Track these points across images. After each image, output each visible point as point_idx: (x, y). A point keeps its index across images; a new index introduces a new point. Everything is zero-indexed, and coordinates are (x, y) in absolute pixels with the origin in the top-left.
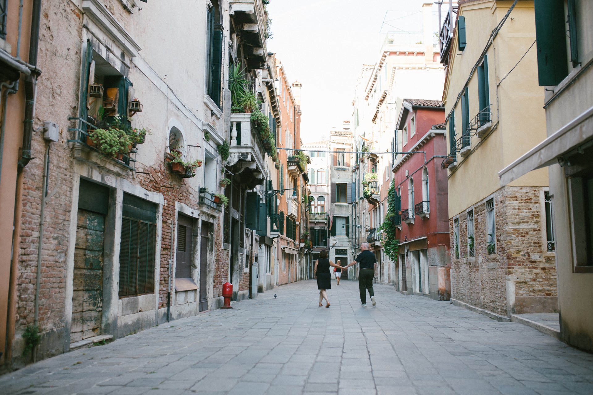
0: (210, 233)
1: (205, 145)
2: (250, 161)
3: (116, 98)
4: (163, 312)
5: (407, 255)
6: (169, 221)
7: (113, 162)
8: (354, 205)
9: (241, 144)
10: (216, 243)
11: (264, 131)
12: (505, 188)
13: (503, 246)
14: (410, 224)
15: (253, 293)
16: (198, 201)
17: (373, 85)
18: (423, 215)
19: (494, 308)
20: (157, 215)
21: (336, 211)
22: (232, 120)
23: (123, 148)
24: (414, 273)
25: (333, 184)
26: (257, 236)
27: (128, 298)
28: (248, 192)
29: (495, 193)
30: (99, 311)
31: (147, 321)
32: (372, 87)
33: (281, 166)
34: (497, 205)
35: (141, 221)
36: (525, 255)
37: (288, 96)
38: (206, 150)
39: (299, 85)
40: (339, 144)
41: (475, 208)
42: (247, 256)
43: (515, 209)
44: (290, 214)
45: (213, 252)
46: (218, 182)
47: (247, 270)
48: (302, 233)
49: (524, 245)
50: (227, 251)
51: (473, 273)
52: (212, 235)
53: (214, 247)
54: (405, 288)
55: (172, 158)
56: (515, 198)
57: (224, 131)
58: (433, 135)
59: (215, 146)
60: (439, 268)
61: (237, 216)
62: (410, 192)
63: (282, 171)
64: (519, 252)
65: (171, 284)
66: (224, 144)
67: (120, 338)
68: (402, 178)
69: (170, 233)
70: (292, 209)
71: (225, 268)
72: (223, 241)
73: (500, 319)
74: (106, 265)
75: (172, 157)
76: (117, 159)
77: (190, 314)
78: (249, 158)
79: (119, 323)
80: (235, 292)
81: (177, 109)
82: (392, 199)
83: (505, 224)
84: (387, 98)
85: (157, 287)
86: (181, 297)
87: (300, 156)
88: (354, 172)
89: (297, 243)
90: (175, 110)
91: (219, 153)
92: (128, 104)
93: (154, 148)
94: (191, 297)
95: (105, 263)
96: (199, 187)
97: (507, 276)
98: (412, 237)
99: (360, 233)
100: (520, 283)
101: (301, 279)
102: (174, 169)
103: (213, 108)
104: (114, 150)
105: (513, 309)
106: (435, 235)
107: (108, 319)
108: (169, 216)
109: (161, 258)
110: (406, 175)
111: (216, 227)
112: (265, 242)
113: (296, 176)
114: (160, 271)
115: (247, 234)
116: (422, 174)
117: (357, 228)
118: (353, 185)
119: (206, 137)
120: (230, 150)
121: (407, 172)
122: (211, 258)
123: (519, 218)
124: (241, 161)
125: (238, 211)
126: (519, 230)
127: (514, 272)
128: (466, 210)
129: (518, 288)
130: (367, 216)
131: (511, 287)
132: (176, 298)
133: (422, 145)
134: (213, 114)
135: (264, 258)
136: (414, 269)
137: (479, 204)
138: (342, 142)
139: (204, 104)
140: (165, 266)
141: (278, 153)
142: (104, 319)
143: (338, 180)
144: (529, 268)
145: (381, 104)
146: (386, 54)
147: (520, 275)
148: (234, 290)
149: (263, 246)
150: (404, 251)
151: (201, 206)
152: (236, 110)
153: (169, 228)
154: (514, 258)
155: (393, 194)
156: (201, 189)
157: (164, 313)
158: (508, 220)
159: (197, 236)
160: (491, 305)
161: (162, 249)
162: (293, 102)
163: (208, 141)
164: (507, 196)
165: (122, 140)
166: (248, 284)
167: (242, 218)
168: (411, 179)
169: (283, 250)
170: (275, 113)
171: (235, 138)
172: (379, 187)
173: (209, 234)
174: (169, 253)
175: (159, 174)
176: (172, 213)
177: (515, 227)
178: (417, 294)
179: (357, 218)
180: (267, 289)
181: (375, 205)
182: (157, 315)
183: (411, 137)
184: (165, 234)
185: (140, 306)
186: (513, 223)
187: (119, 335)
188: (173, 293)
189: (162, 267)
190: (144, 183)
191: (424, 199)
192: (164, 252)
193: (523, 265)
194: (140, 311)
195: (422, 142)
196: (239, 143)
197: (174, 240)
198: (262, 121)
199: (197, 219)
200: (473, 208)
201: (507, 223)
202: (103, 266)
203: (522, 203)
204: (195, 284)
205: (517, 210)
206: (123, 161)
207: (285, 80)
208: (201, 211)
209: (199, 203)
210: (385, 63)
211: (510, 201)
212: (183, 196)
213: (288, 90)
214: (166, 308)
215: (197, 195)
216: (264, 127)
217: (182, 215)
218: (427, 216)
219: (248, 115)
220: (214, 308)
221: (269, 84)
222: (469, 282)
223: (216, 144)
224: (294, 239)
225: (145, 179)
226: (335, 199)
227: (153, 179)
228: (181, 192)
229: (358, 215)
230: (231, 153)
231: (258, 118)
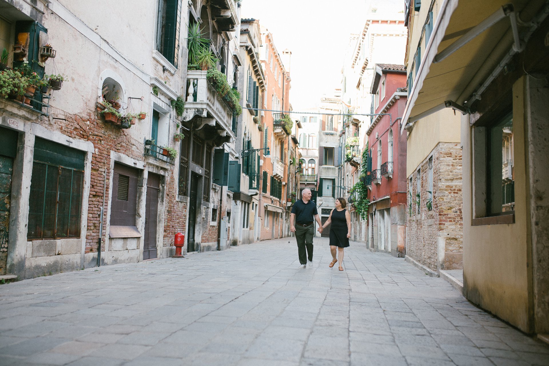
0: (162, 185)
1: (154, 99)
2: (205, 118)
3: (26, 43)
4: (91, 258)
5: (375, 214)
6: (100, 169)
7: (17, 106)
8: (340, 168)
9: (197, 100)
10: (168, 195)
11: (221, 88)
12: (440, 144)
13: (437, 202)
14: (377, 184)
15: (221, 245)
16: (143, 152)
17: (359, 53)
18: (387, 175)
19: (430, 264)
20: (85, 162)
21: (323, 173)
22: (189, 77)
23: (16, 90)
24: (380, 231)
25: (320, 148)
26: (229, 192)
27: (41, 241)
28: (216, 150)
29: (434, 150)
30: (4, 252)
31: (69, 264)
32: (358, 55)
33: (265, 128)
34: (434, 162)
35: (62, 167)
36: (456, 212)
37: (277, 63)
38: (155, 104)
39: (289, 53)
40: (328, 110)
41: (422, 166)
42: (214, 211)
43: (448, 165)
44: (275, 174)
45: (164, 203)
46: (171, 137)
47: (215, 224)
48: (290, 192)
49: (457, 201)
50: (185, 204)
51: (419, 230)
52: (163, 187)
53: (165, 199)
54: (373, 246)
55: (103, 108)
56: (449, 155)
57: (180, 87)
58: (397, 98)
59: (168, 102)
60: (399, 227)
61: (200, 171)
62: (379, 154)
63: (266, 133)
64: (450, 208)
65: (104, 231)
66: (178, 100)
67: (28, 279)
68: (373, 141)
69: (104, 181)
70: (277, 170)
71: (181, 219)
72: (177, 193)
73: (431, 275)
74: (12, 207)
75: (103, 106)
76: (21, 103)
77: (130, 260)
78: (205, 114)
79: (27, 264)
80: (197, 244)
81: (114, 60)
82: (365, 160)
83: (439, 181)
84: (368, 65)
85: (84, 232)
86: (118, 244)
87: (285, 120)
88: (341, 136)
89: (284, 202)
90: (112, 62)
91: (173, 108)
92: (40, 50)
93: (81, 97)
94: (132, 244)
95: (12, 206)
96: (145, 139)
97: (438, 232)
98: (379, 197)
99: (344, 194)
100: (451, 240)
101: (288, 236)
102: (107, 119)
103: (164, 64)
104: (4, 91)
105: (442, 265)
106: (397, 194)
107: (13, 260)
108: (102, 164)
109: (89, 204)
110: (376, 137)
111: (168, 179)
112: (240, 198)
113: (283, 138)
114: (88, 217)
115: (215, 189)
116: (389, 135)
117: (342, 190)
118: (340, 149)
119: (154, 91)
120: (186, 106)
121: (377, 134)
122: (162, 209)
123: (452, 175)
124: (197, 117)
125: (202, 166)
126: (452, 187)
127: (445, 229)
128: (416, 169)
129: (448, 244)
130: (350, 178)
131: (442, 243)
132: (110, 245)
133: (389, 107)
134: (164, 70)
135: (240, 213)
136: (380, 227)
137: (425, 162)
138: (330, 108)
139: (152, 59)
140: (96, 212)
141: (262, 117)
142: (9, 260)
143: (326, 144)
144: (460, 225)
145: (363, 71)
146: (368, 23)
147: (451, 231)
148: (196, 242)
149: (239, 202)
150: (372, 209)
151: (147, 157)
152: (193, 67)
153: (102, 176)
154: (446, 214)
155: (367, 156)
156: (147, 141)
157: (94, 259)
158: (441, 177)
159: (142, 186)
160: (428, 261)
161: (92, 196)
162: (282, 69)
163: (157, 95)
164: (441, 153)
165: (16, 81)
166: (216, 236)
167: (208, 174)
168: (380, 141)
169: (266, 207)
170: (258, 77)
171: (192, 95)
172: (360, 151)
173: (160, 186)
174: (101, 200)
175: (88, 123)
176: (106, 162)
177: (448, 184)
178: (382, 251)
179: (342, 180)
180: (244, 243)
181: (357, 168)
182: (83, 259)
183: (382, 100)
184: (96, 181)
185: (59, 249)
186: (446, 180)
187: (27, 276)
188: (107, 239)
189: (91, 214)
190: (66, 130)
191: (390, 159)
192: (94, 199)
193: (454, 221)
194: (59, 254)
195: (389, 105)
196: (195, 99)
197: (107, 188)
198: (217, 78)
199: (142, 171)
200: (420, 167)
201: (440, 180)
202: (10, 208)
203: (456, 159)
204: (138, 232)
205: (451, 167)
206: (30, 105)
207: (273, 47)
208: (147, 163)
209: (144, 155)
210: (368, 31)
211: (444, 157)
212: (122, 146)
213: (276, 56)
214: (97, 253)
215: (142, 147)
216: (220, 84)
217: (118, 165)
218: (390, 176)
219: (204, 72)
220: (165, 257)
221: (249, 49)
222: (417, 239)
223: (169, 99)
224: (280, 198)
225: (67, 125)
226: (322, 162)
227: (78, 127)
228: (119, 142)
229: (343, 177)
230: (187, 109)
231: (213, 75)
